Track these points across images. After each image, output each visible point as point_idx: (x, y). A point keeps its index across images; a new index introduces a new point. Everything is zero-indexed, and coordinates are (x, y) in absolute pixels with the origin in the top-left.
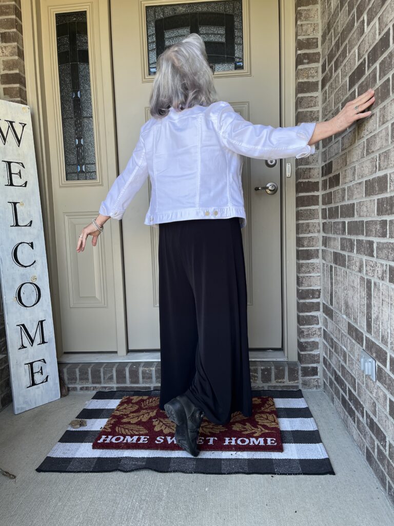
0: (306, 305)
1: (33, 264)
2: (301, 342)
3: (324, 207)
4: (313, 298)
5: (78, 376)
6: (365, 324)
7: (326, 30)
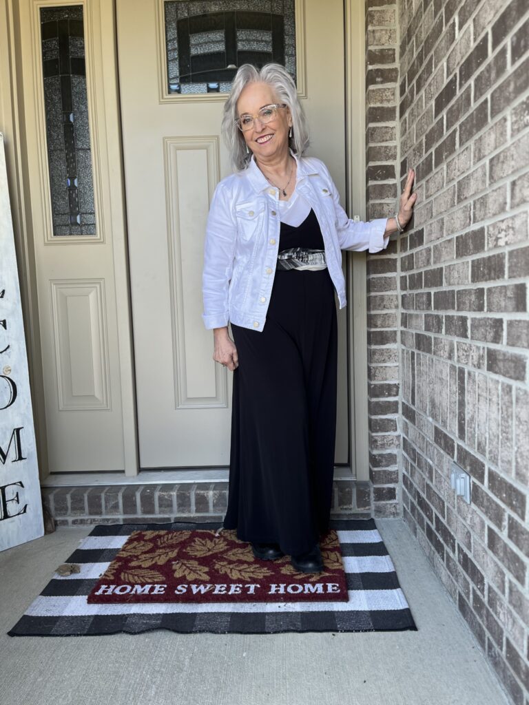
0: (380, 405)
1: (5, 350)
2: (374, 455)
3: (403, 274)
4: (390, 395)
5: (69, 505)
6: (457, 427)
7: (405, 38)
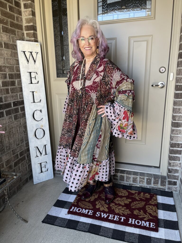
0: (174, 150)
1: (41, 120)
2: (169, 169)
4: (178, 147)
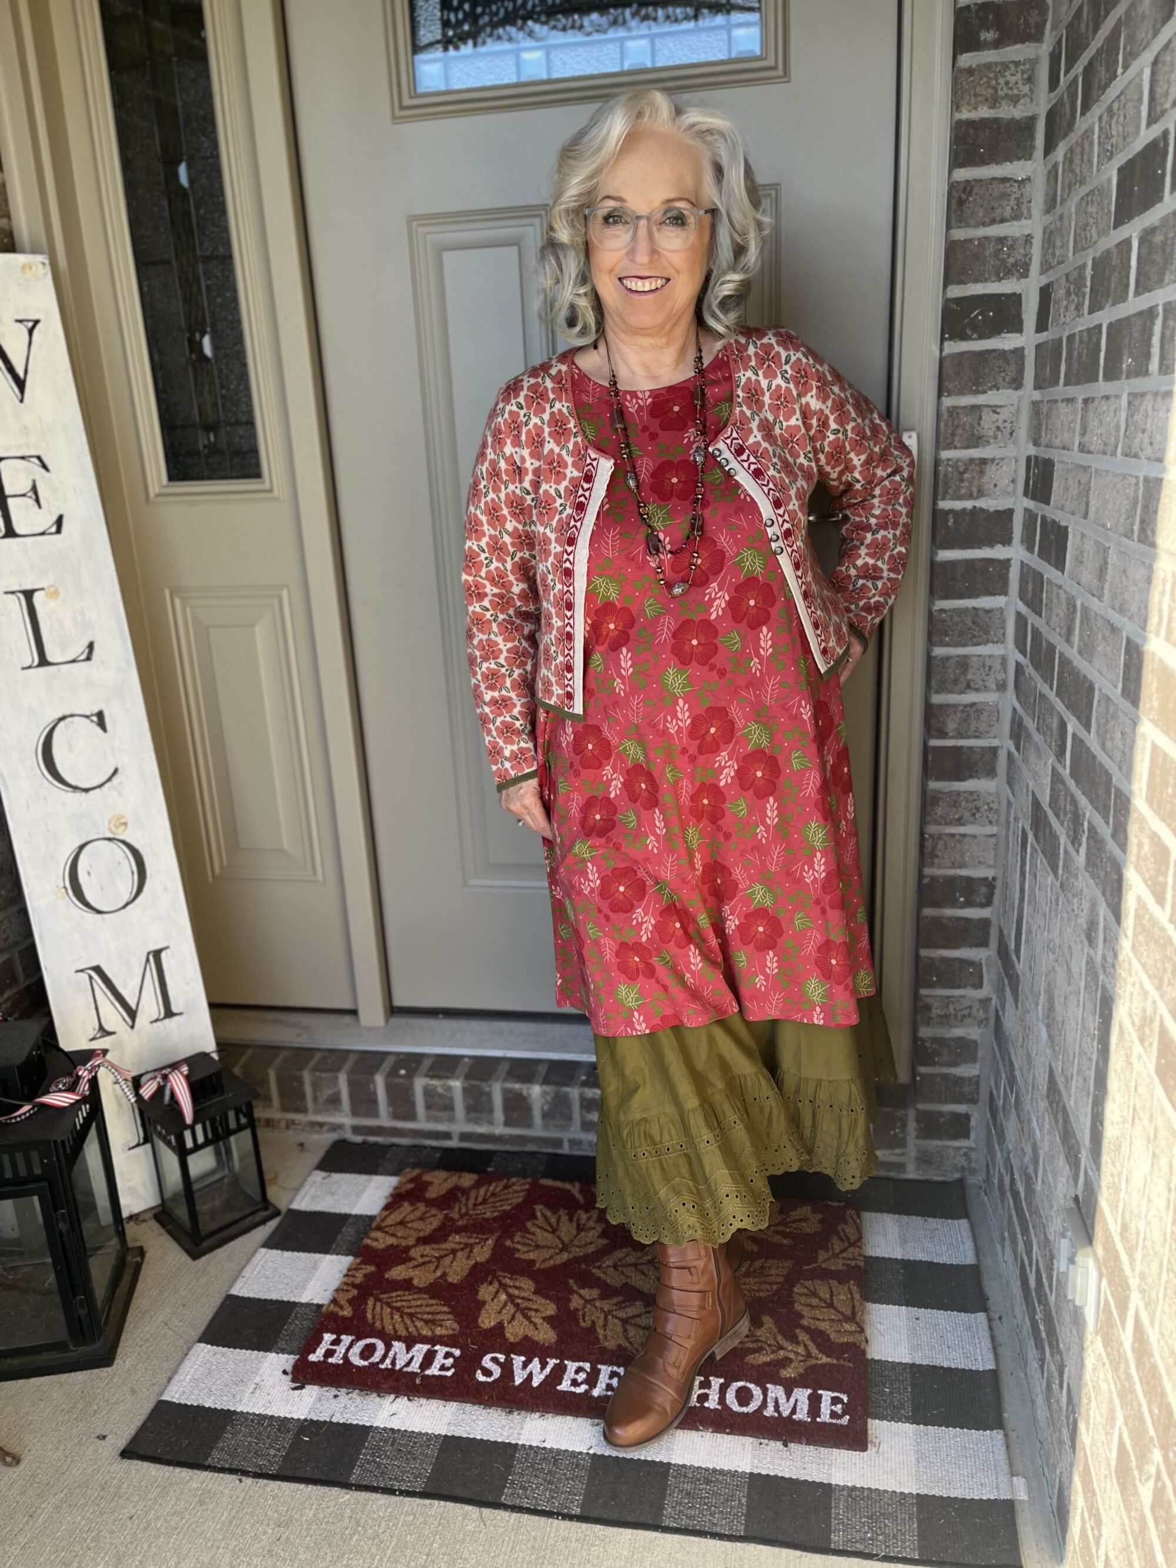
0: (942, 924)
2: (921, 1038)
4: (969, 904)
